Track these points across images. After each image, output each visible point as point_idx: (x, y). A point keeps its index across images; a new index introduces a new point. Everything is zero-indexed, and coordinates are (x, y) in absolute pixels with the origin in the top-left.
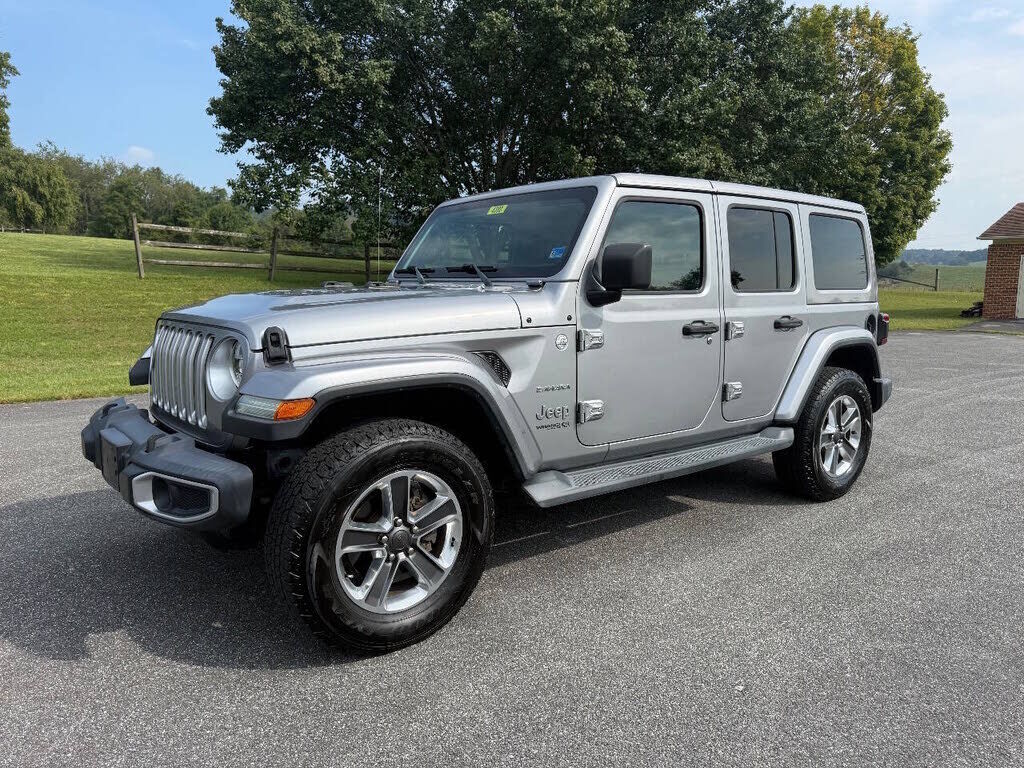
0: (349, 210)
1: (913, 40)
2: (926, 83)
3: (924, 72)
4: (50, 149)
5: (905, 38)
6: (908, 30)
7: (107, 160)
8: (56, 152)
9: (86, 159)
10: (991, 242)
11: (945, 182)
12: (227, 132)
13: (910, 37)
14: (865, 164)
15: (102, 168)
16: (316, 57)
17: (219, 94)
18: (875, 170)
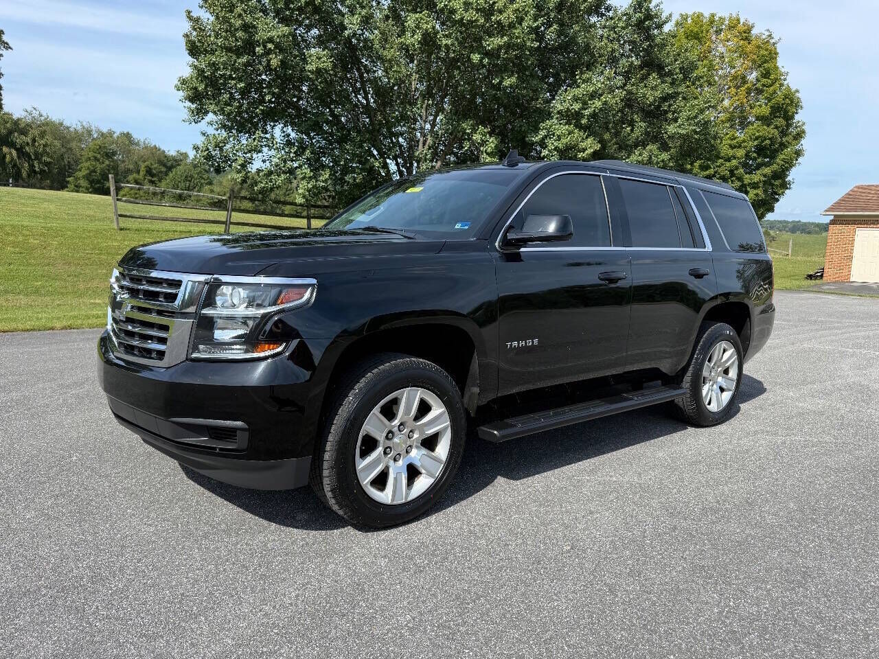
1: (774, 44)
2: (785, 80)
3: (783, 70)
4: (36, 114)
5: (768, 42)
6: (770, 36)
7: (84, 124)
8: (41, 116)
9: (67, 123)
10: (832, 217)
11: (799, 164)
12: (192, 106)
13: (772, 41)
14: (732, 147)
15: (80, 131)
16: (270, 46)
17: (187, 72)
18: (741, 153)
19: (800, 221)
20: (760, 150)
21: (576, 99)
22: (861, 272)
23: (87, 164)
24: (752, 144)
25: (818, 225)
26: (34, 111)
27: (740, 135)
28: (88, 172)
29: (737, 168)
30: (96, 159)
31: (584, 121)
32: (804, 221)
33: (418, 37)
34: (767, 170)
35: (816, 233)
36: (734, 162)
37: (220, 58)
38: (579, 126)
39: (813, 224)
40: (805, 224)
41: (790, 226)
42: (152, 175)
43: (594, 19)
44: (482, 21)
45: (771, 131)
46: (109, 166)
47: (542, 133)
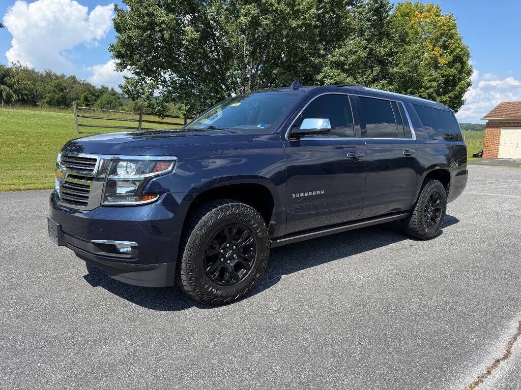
0: (178, 100)
1: (454, 20)
4: (18, 65)
6: (452, 15)
8: (21, 66)
9: (36, 71)
10: (487, 121)
11: (469, 90)
12: (119, 61)
14: (430, 81)
15: (44, 75)
16: (163, 26)
17: (115, 42)
18: (435, 84)
19: (470, 123)
20: (446, 82)
21: (341, 55)
22: (504, 153)
23: (49, 95)
24: (442, 80)
25: (481, 126)
26: (17, 63)
27: (435, 75)
28: (50, 99)
29: (432, 93)
30: (55, 92)
31: (346, 67)
32: (472, 123)
33: (249, 19)
34: (451, 94)
35: (480, 130)
36: (431, 90)
37: (134, 33)
38: (344, 71)
39: (478, 125)
40: (474, 125)
41: (465, 126)
42: (88, 101)
43: (349, 7)
44: (288, 10)
45: (453, 71)
46: (62, 96)
47: (322, 75)
